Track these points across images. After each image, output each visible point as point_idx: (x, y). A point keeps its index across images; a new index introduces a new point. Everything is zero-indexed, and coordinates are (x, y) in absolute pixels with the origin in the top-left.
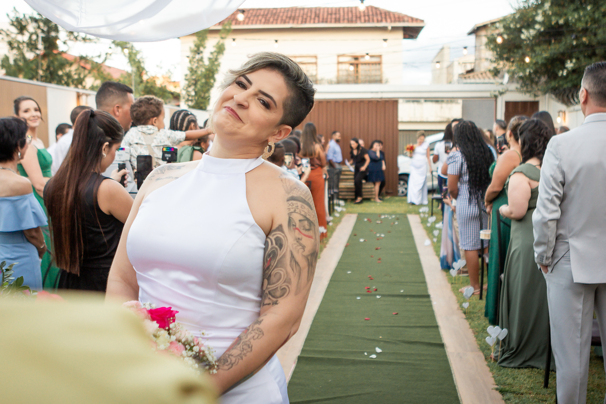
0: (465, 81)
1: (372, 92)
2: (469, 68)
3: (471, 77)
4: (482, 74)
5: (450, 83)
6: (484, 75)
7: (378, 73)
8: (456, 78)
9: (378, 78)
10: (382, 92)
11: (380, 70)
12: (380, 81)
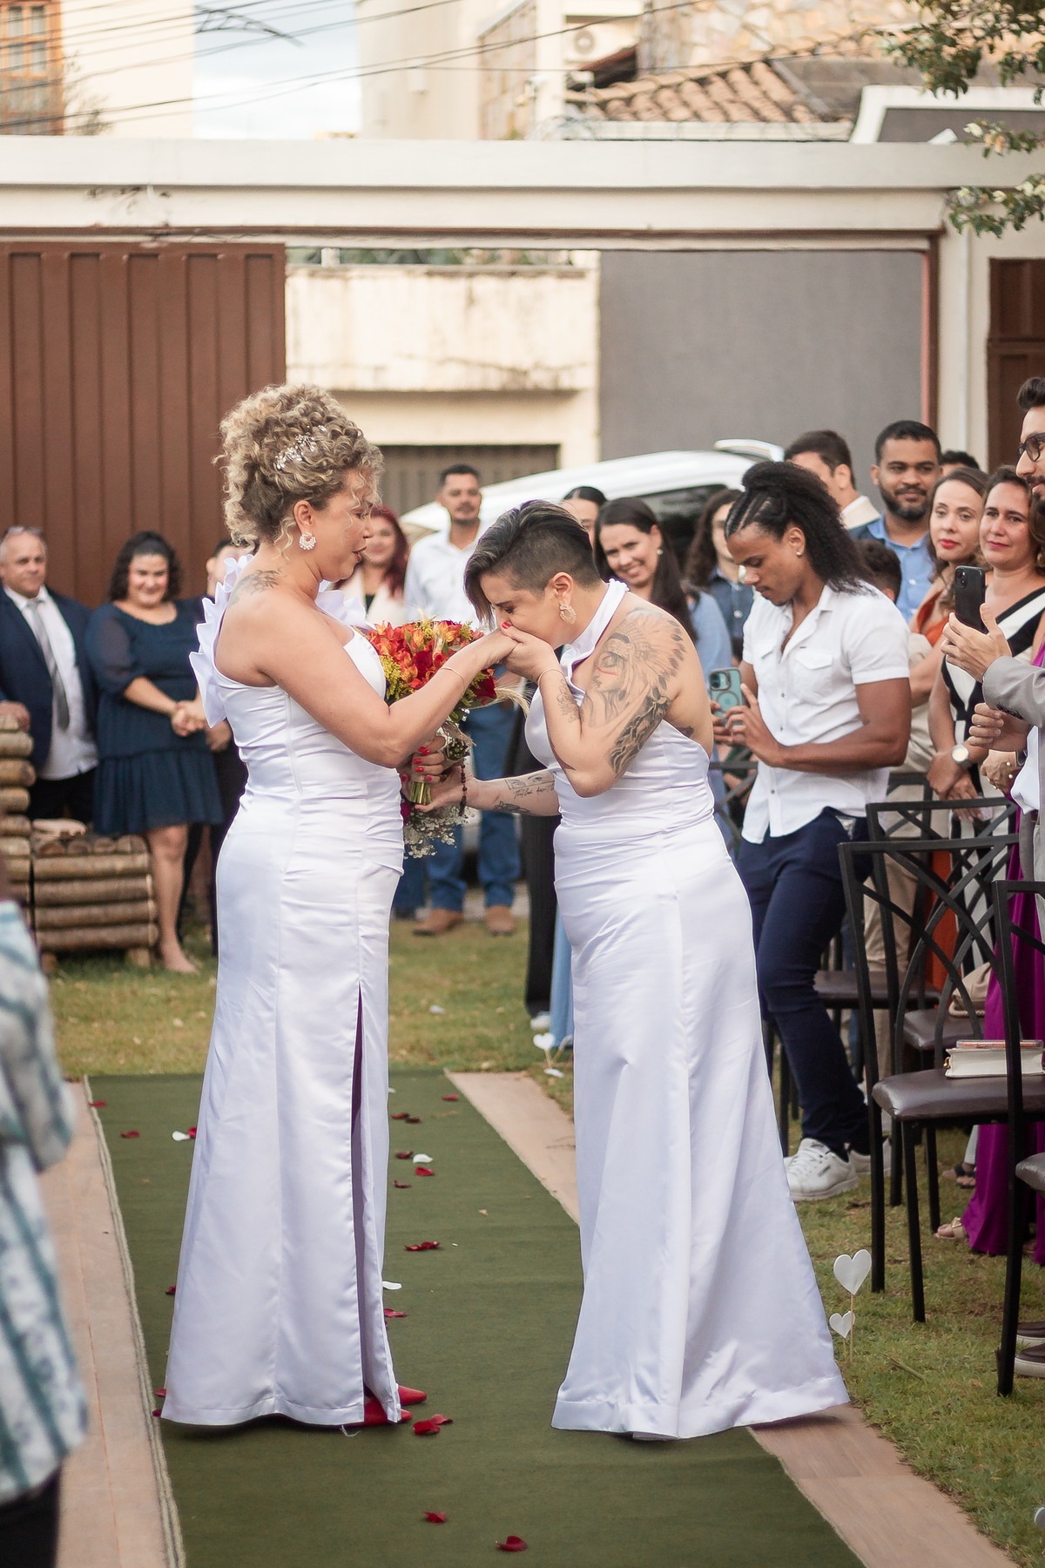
0: (611, 129)
1: (95, 190)
2: (608, 43)
3: (641, 103)
4: (702, 82)
5: (514, 135)
6: (718, 88)
7: (34, 66)
8: (552, 102)
9: (34, 101)
10: (165, 190)
11: (48, 45)
12: (50, 123)
